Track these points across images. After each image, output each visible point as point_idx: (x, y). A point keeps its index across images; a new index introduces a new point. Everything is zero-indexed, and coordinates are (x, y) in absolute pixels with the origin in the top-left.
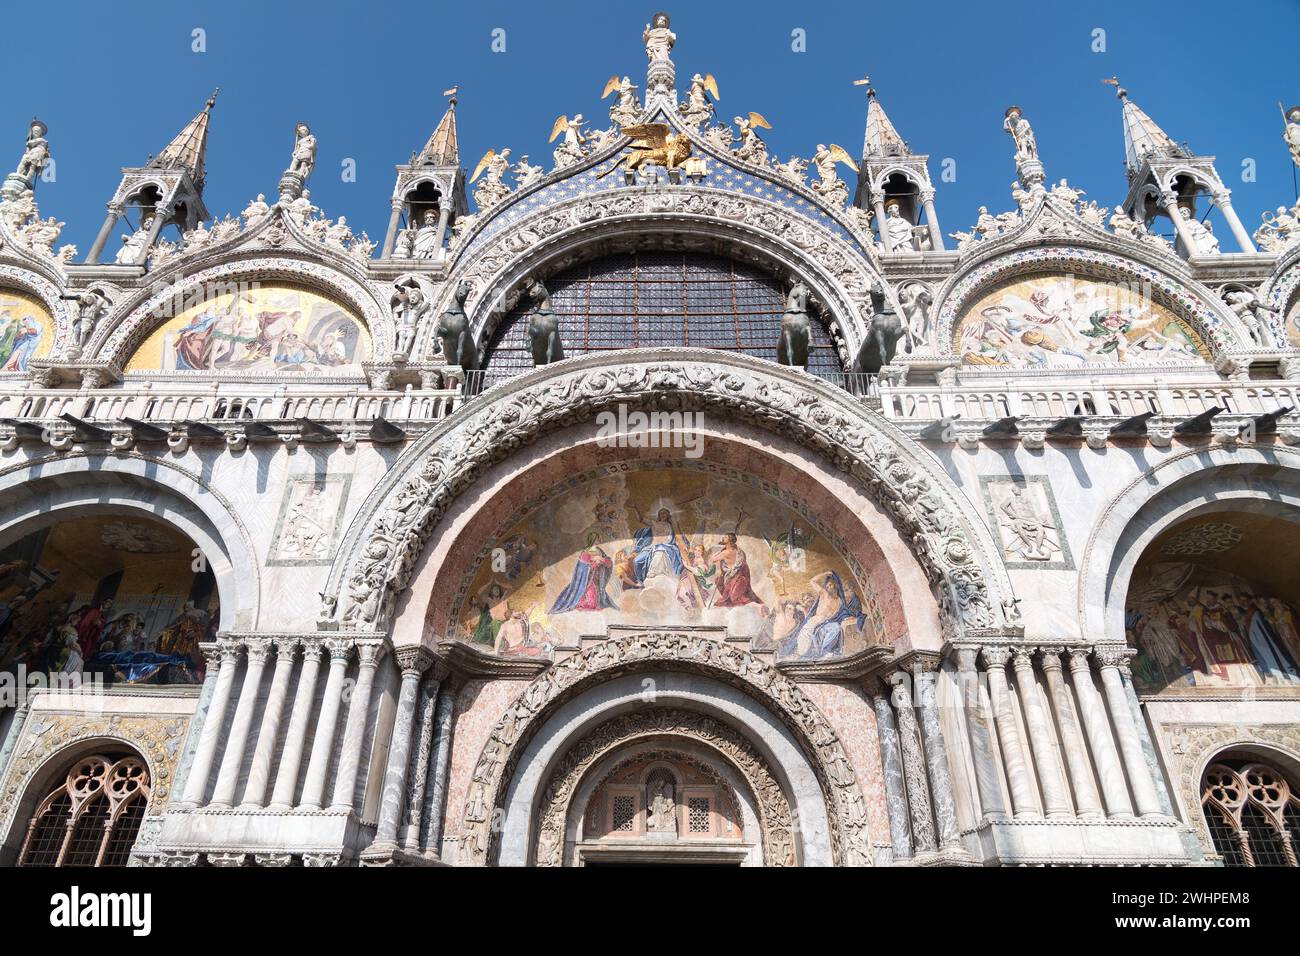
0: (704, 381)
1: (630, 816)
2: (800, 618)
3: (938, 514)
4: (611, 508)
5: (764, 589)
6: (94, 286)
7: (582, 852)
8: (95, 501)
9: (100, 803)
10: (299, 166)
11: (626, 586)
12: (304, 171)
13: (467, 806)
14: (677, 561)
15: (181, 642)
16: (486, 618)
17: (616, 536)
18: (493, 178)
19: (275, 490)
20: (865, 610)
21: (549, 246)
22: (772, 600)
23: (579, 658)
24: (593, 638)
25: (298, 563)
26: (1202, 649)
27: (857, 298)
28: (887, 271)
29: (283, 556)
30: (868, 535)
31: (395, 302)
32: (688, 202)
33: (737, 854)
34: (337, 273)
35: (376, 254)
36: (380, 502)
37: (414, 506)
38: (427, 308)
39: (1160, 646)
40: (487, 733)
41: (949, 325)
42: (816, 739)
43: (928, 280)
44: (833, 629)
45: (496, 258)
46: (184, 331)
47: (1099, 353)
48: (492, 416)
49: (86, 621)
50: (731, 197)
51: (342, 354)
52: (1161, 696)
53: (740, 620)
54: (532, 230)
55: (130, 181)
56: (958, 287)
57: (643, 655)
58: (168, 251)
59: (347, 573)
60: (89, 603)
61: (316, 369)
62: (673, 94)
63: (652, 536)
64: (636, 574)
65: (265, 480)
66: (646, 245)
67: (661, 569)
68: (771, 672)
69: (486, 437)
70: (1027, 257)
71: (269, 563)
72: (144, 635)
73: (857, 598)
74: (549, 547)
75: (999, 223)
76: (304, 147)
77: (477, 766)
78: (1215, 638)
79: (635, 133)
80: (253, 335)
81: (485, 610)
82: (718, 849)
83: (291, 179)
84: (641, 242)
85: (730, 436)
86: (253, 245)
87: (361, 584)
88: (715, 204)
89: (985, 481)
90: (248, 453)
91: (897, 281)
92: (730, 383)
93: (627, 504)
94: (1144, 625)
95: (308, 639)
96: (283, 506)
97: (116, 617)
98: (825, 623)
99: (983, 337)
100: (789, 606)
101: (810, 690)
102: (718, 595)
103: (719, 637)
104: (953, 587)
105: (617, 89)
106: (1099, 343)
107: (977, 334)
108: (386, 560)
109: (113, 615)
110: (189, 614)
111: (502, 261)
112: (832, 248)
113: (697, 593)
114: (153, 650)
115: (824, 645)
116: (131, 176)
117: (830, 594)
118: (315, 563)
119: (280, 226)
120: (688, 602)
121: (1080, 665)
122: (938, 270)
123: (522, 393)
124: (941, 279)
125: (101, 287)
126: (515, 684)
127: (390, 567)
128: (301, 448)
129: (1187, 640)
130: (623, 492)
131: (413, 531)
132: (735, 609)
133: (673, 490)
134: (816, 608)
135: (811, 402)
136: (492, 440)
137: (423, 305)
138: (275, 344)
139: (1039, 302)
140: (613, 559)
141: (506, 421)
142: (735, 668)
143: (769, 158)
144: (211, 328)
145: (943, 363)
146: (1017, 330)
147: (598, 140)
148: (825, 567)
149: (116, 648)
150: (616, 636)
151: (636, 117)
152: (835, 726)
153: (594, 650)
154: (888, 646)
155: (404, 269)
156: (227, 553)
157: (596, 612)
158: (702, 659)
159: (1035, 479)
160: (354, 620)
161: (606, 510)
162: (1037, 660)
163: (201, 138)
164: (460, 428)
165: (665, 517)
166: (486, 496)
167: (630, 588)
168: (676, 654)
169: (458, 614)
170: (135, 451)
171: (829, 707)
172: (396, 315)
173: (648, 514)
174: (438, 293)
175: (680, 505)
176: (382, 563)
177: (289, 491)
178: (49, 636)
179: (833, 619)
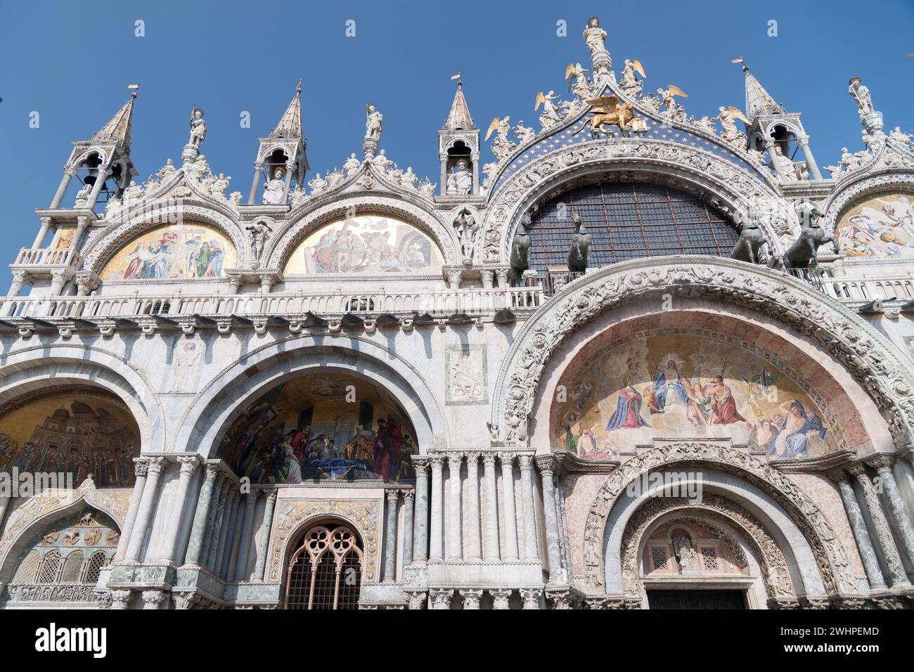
0: (708, 277)
1: (665, 560)
2: (774, 431)
3: (884, 363)
5: (746, 412)
6: (259, 219)
7: (644, 583)
8: (318, 365)
9: (328, 556)
10: (372, 133)
11: (653, 412)
12: (376, 136)
13: (585, 556)
14: (684, 395)
15: (360, 452)
16: (570, 435)
17: (641, 379)
18: (502, 137)
19: (438, 355)
20: (824, 426)
21: (548, 182)
22: (753, 419)
23: (637, 460)
24: (644, 447)
25: (466, 403)
28: (786, 194)
29: (455, 399)
30: (830, 377)
31: (456, 224)
32: (637, 149)
33: (746, 584)
34: (412, 205)
35: (437, 192)
36: (510, 362)
37: (533, 365)
38: (478, 228)
40: (587, 509)
41: (832, 230)
42: (805, 509)
43: (814, 199)
44: (800, 438)
45: (515, 192)
48: (571, 304)
49: (296, 440)
50: (666, 145)
51: (423, 260)
53: (738, 433)
54: (536, 172)
55: (265, 147)
56: (834, 203)
57: (679, 457)
58: (301, 194)
59: (500, 409)
60: (295, 428)
61: (408, 270)
62: (612, 74)
63: (665, 379)
64: (658, 404)
65: (430, 349)
66: (608, 179)
67: (674, 400)
68: (766, 467)
69: (570, 318)
70: (878, 181)
71: (447, 404)
72: (335, 448)
73: (818, 417)
74: (600, 387)
75: (857, 159)
76: (374, 120)
77: (586, 530)
79: (594, 103)
80: (362, 248)
81: (568, 429)
82: (734, 581)
83: (372, 142)
84: (605, 177)
85: (724, 313)
86: (353, 188)
87: (512, 416)
88: (656, 150)
89: (908, 340)
90: (415, 331)
91: (793, 201)
92: (726, 279)
95: (486, 452)
96: (447, 366)
97: (315, 437)
98: (793, 434)
99: (854, 237)
100: (765, 423)
101: (795, 478)
102: (715, 417)
103: (727, 445)
104: (903, 411)
105: (573, 72)
107: (849, 235)
108: (524, 400)
109: (313, 436)
110: (361, 433)
111: (519, 194)
112: (742, 179)
113: (701, 415)
114: (343, 458)
115: (795, 449)
116: (265, 143)
117: (795, 415)
118: (476, 403)
119: (369, 175)
120: (696, 421)
122: (820, 193)
123: (587, 288)
124: (822, 199)
125: (264, 220)
126: (598, 477)
127: (527, 405)
128: (448, 328)
130: (645, 351)
131: (535, 381)
132: (728, 425)
133: (677, 348)
134: (785, 424)
135: (782, 290)
136: (574, 320)
137: (475, 226)
140: (642, 394)
141: (581, 307)
142: (742, 465)
143: (688, 117)
144: (334, 244)
145: (834, 256)
146: (877, 231)
147: (568, 108)
148: (790, 398)
149: (319, 456)
150: (659, 445)
151: (591, 91)
152: (816, 501)
153: (646, 455)
154: (852, 450)
155: (459, 202)
157: (636, 429)
158: (719, 460)
160: (512, 440)
161: (634, 362)
163: (299, 115)
164: (550, 313)
165: (673, 366)
166: (570, 356)
167: (655, 413)
168: (700, 456)
170: (342, 332)
171: (808, 489)
172: (459, 234)
173: (661, 364)
174: (483, 217)
175: (682, 358)
176: (522, 402)
177: (448, 356)
178: (274, 450)
179: (799, 432)
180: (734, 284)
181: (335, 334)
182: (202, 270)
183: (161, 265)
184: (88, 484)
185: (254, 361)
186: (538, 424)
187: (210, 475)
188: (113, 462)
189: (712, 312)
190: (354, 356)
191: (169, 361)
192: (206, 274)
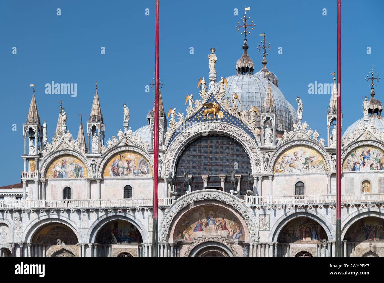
0: (214, 197)
2: (234, 233)
3: (250, 222)
4: (202, 213)
8: (117, 219)
10: (126, 118)
11: (205, 227)
14: (214, 222)
16: (182, 234)
17: (203, 218)
18: (172, 119)
19: (146, 218)
20: (243, 233)
21: (187, 140)
22: (230, 229)
23: (198, 241)
24: (200, 237)
26: (304, 235)
27: (255, 156)
28: (261, 150)
32: (219, 126)
34: (141, 151)
37: (169, 222)
38: (163, 162)
39: (297, 234)
40: (184, 253)
41: (273, 164)
42: (234, 253)
43: (270, 151)
46: (112, 166)
47: (304, 169)
48: (180, 204)
49: (114, 232)
50: (229, 124)
51: (146, 171)
52: (294, 243)
53: (224, 233)
54: (183, 136)
55: (89, 126)
56: (277, 152)
57: (208, 240)
58: (104, 148)
59: (161, 233)
60: (114, 228)
61: (142, 175)
63: (209, 218)
64: (207, 225)
65: (144, 216)
67: (211, 224)
68: (228, 243)
69: (179, 208)
70: (294, 144)
71: (149, 231)
72: (125, 234)
73: (242, 231)
74: (192, 221)
75: (288, 135)
76: (126, 112)
78: (306, 232)
79: (205, 105)
80: (127, 167)
81: (182, 233)
86: (121, 144)
87: (163, 235)
88: (225, 127)
89: (260, 215)
90: (140, 212)
91: (263, 152)
93: (205, 213)
94: (295, 231)
96: (148, 221)
97: (119, 231)
99: (281, 165)
100: (232, 230)
101: (233, 245)
102: (221, 228)
103: (220, 237)
104: (251, 234)
105: (201, 83)
106: (305, 166)
110: (132, 230)
111: (177, 146)
112: (251, 141)
113: (218, 228)
114: (127, 237)
115: (238, 238)
116: (89, 124)
119: (126, 138)
120: (216, 230)
121: (267, 246)
122: (272, 150)
123: (183, 200)
124: (273, 152)
125: (94, 159)
126: (188, 245)
127: (167, 232)
128: (148, 210)
129: (302, 233)
130: (204, 211)
131: (169, 226)
132: (224, 231)
133: (212, 210)
134: (237, 231)
135: (233, 201)
137: (162, 161)
138: (132, 169)
139: (295, 154)
140: (203, 222)
141: (182, 205)
142: (222, 242)
143: (238, 111)
144: (117, 165)
145: (269, 175)
146: (289, 163)
149: (121, 236)
150: (203, 237)
151: (206, 95)
152: (237, 251)
153: (200, 240)
156: (141, 228)
157: (201, 232)
158: (217, 241)
159: (268, 215)
160: (163, 241)
162: (261, 245)
163: (99, 104)
164: (174, 206)
165: (212, 214)
166: (180, 217)
168: (213, 240)
169: (178, 235)
170: (122, 212)
174: (164, 157)
175: (214, 212)
176: (165, 232)
177: (149, 219)
178: (109, 235)
179: (239, 234)
180: (221, 199)
181: (120, 212)
182: (77, 175)
183: (64, 173)
184: (63, 244)
185: (101, 219)
186: (171, 235)
187: (96, 247)
188: (68, 238)
189: (217, 205)
190: (125, 217)
191: (80, 219)
192: (79, 177)
